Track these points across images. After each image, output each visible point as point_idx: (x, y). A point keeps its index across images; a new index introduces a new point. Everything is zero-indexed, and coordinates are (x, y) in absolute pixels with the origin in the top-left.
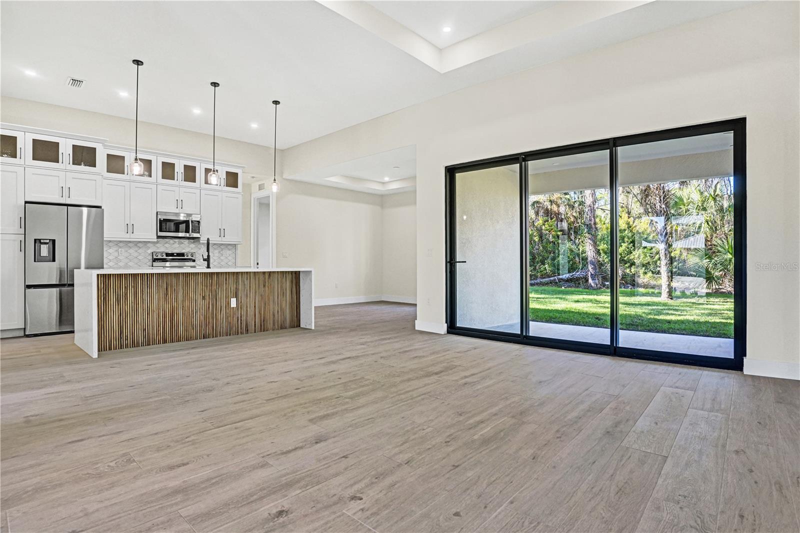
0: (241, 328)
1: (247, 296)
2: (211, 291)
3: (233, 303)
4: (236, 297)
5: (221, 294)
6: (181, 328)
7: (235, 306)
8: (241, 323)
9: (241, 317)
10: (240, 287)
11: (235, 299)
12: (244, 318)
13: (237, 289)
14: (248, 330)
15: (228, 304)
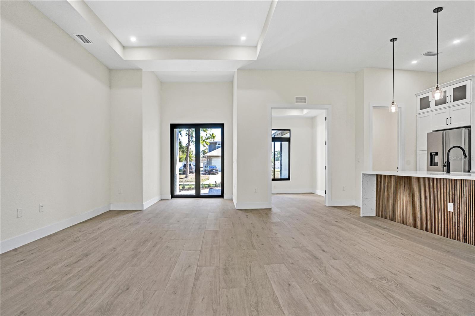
0: (458, 235)
1: (465, 203)
2: (432, 192)
3: (451, 207)
4: (454, 202)
5: (440, 197)
6: (411, 217)
7: (452, 211)
8: (458, 230)
9: (459, 223)
10: (458, 193)
11: (453, 204)
12: (461, 225)
13: (454, 195)
14: (466, 240)
15: (446, 207)
